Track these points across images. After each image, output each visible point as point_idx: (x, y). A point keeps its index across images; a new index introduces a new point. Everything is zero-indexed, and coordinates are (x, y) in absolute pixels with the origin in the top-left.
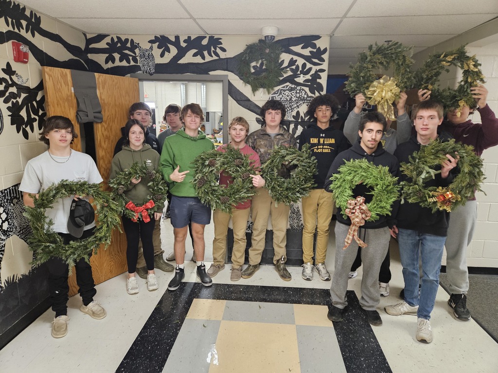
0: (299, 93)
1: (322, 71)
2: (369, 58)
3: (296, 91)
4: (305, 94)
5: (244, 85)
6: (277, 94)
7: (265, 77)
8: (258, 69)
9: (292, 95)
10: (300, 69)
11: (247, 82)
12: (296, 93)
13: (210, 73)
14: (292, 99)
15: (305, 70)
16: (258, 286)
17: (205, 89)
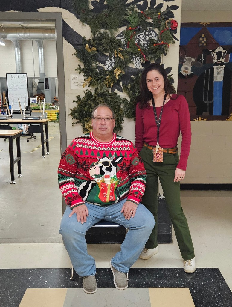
0: (148, 35)
1: (175, 7)
2: (93, 98)
3: (145, 33)
4: (155, 37)
5: (81, 25)
6: (122, 36)
7: (106, 15)
8: (98, 5)
9: (141, 38)
10: (149, 5)
11: (85, 21)
12: (145, 35)
13: (39, 10)
14: (141, 43)
15: (154, 7)
16: (106, 269)
17: (42, 52)
